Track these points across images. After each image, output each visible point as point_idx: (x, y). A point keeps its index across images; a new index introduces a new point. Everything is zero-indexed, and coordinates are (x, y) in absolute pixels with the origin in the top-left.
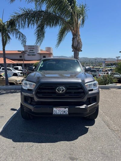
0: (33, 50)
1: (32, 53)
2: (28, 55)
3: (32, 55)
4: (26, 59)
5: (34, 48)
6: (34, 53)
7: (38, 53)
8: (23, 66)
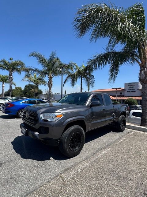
0: (133, 87)
1: (132, 89)
2: (128, 92)
3: (132, 91)
4: (125, 95)
5: (134, 85)
6: (134, 89)
7: (139, 90)
8: (122, 102)
